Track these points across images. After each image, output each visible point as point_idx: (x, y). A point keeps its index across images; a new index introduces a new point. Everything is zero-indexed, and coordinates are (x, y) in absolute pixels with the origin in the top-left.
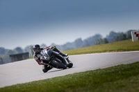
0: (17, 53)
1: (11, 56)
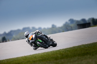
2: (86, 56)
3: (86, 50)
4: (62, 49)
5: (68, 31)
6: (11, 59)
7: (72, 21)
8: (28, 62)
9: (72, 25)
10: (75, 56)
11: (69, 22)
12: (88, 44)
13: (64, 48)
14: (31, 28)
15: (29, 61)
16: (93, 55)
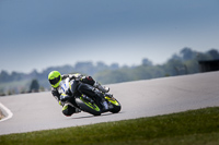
2: (214, 133)
4: (162, 114)
6: (47, 131)
7: (187, 52)
8: (84, 140)
9: (188, 63)
10: (190, 131)
11: (182, 56)
13: (168, 113)
14: (95, 64)
15: (88, 139)
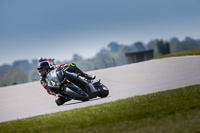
0: (136, 50)
1: (127, 55)
2: (143, 120)
3: (145, 107)
5: (107, 67)
7: (114, 46)
9: (115, 55)
10: (121, 119)
11: (109, 49)
12: (148, 95)
14: (30, 62)
16: (159, 118)
